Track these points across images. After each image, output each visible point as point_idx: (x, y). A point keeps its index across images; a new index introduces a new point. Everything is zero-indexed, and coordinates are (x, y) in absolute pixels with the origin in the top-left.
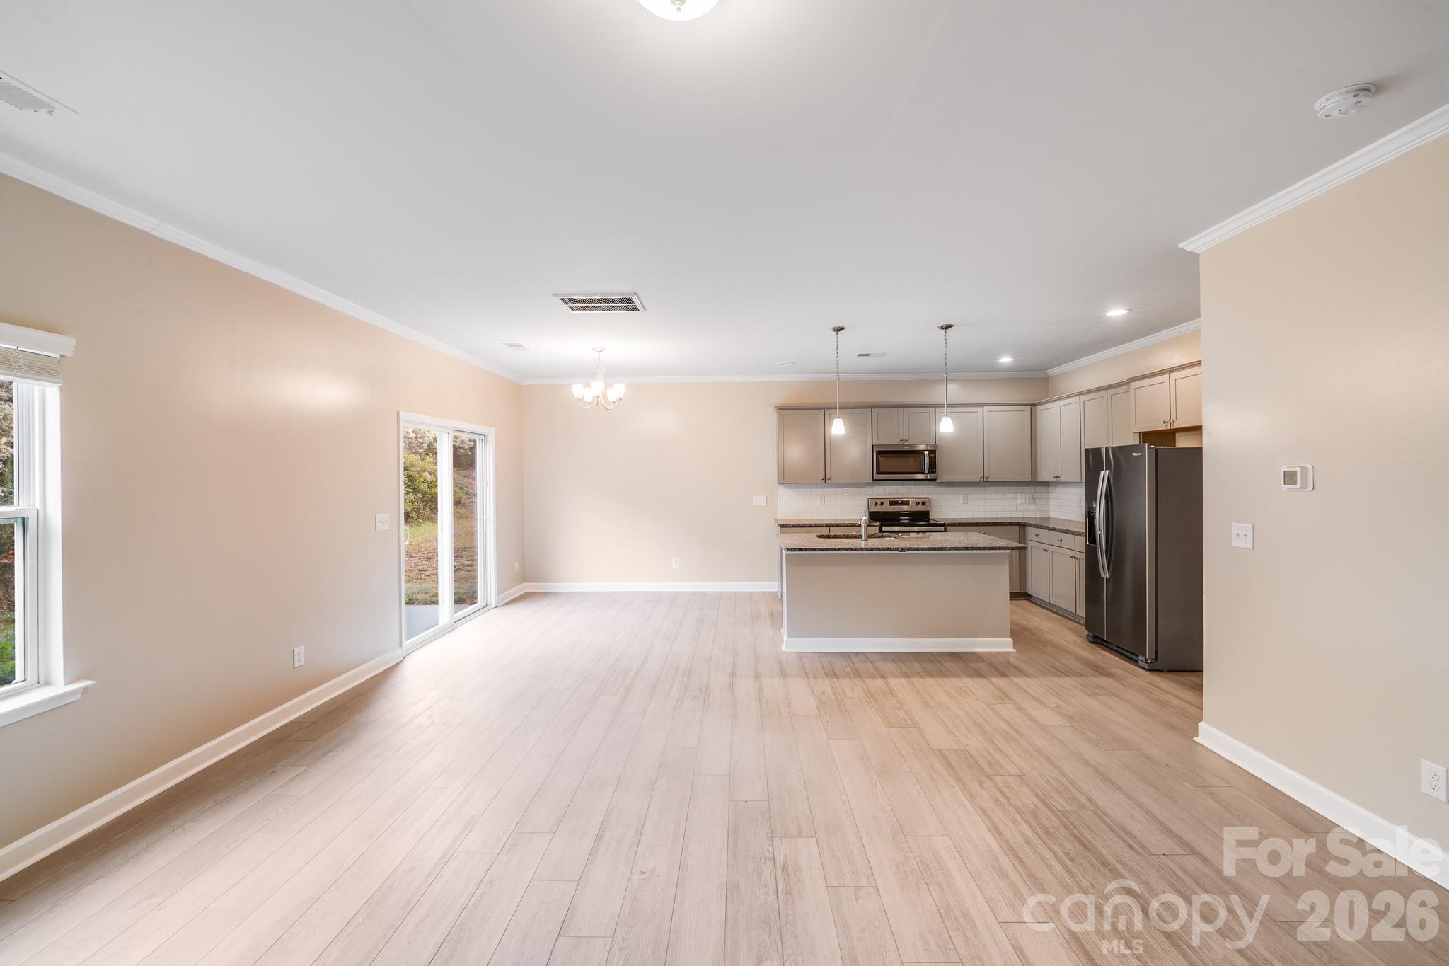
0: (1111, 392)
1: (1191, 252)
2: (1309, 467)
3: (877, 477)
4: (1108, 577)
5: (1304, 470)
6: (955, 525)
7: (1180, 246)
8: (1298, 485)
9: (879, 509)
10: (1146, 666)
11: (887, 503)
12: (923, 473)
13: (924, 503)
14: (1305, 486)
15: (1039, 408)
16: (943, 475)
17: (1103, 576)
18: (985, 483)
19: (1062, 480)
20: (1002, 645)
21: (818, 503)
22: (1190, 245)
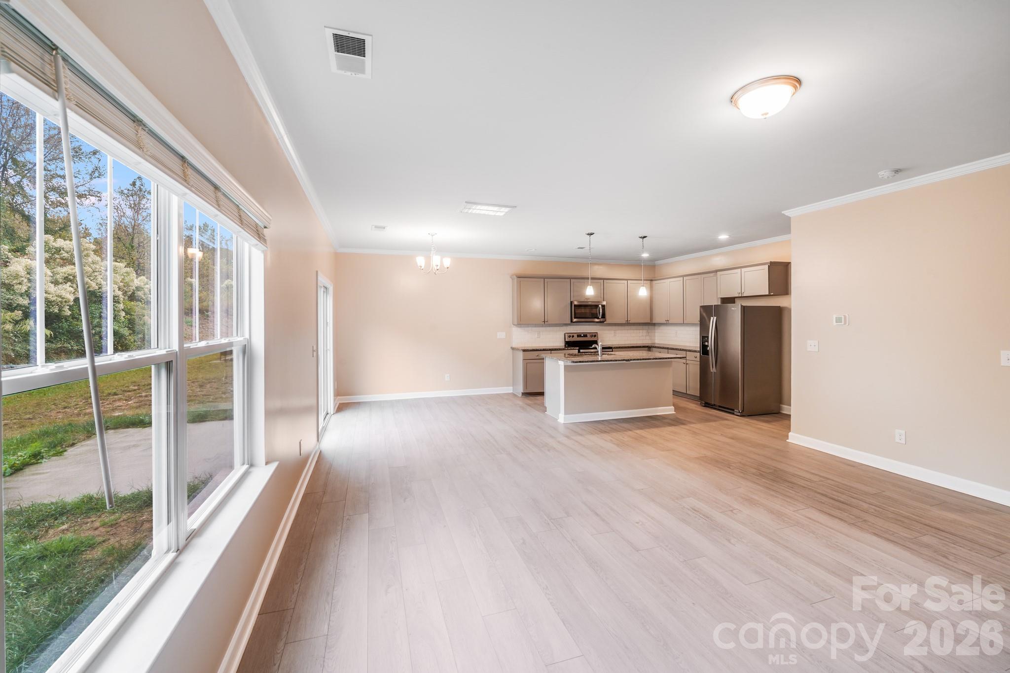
0: (703, 276)
1: (787, 216)
2: (847, 315)
3: (575, 320)
4: (715, 371)
5: (845, 317)
6: (617, 348)
7: (783, 212)
8: (843, 323)
9: (571, 339)
10: (739, 414)
11: (575, 336)
12: (598, 318)
13: (595, 336)
14: (845, 324)
15: (654, 282)
16: (609, 320)
17: (712, 371)
18: (628, 324)
19: (670, 322)
20: (669, 410)
21: (536, 336)
22: (787, 213)
